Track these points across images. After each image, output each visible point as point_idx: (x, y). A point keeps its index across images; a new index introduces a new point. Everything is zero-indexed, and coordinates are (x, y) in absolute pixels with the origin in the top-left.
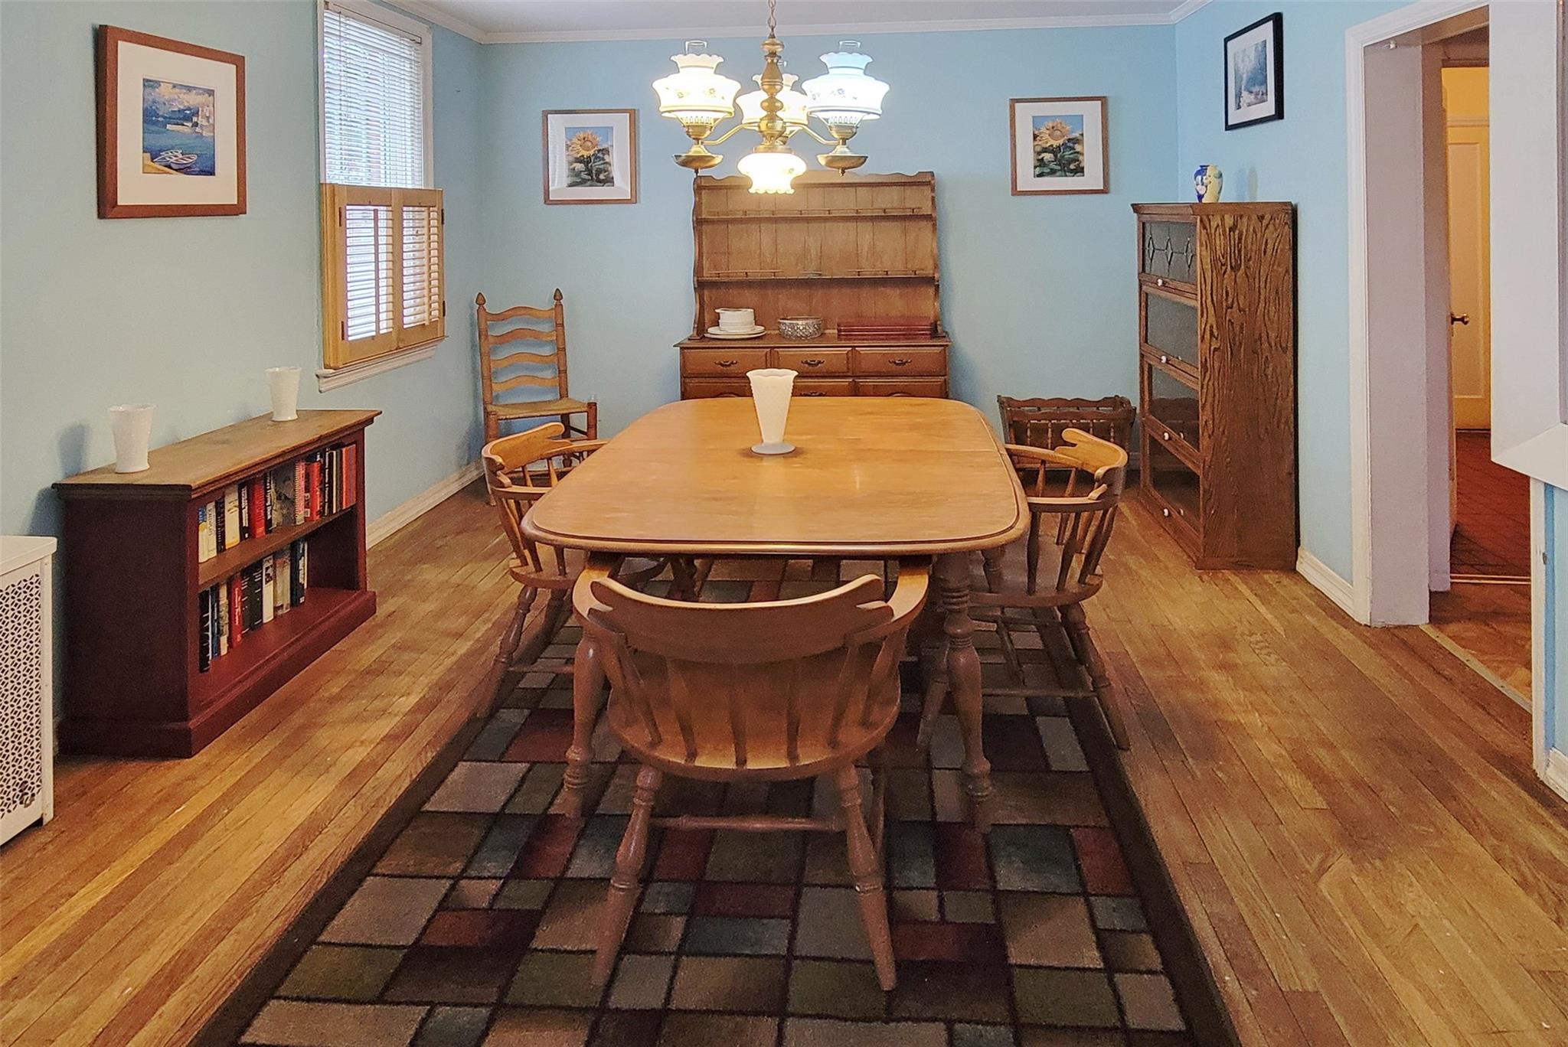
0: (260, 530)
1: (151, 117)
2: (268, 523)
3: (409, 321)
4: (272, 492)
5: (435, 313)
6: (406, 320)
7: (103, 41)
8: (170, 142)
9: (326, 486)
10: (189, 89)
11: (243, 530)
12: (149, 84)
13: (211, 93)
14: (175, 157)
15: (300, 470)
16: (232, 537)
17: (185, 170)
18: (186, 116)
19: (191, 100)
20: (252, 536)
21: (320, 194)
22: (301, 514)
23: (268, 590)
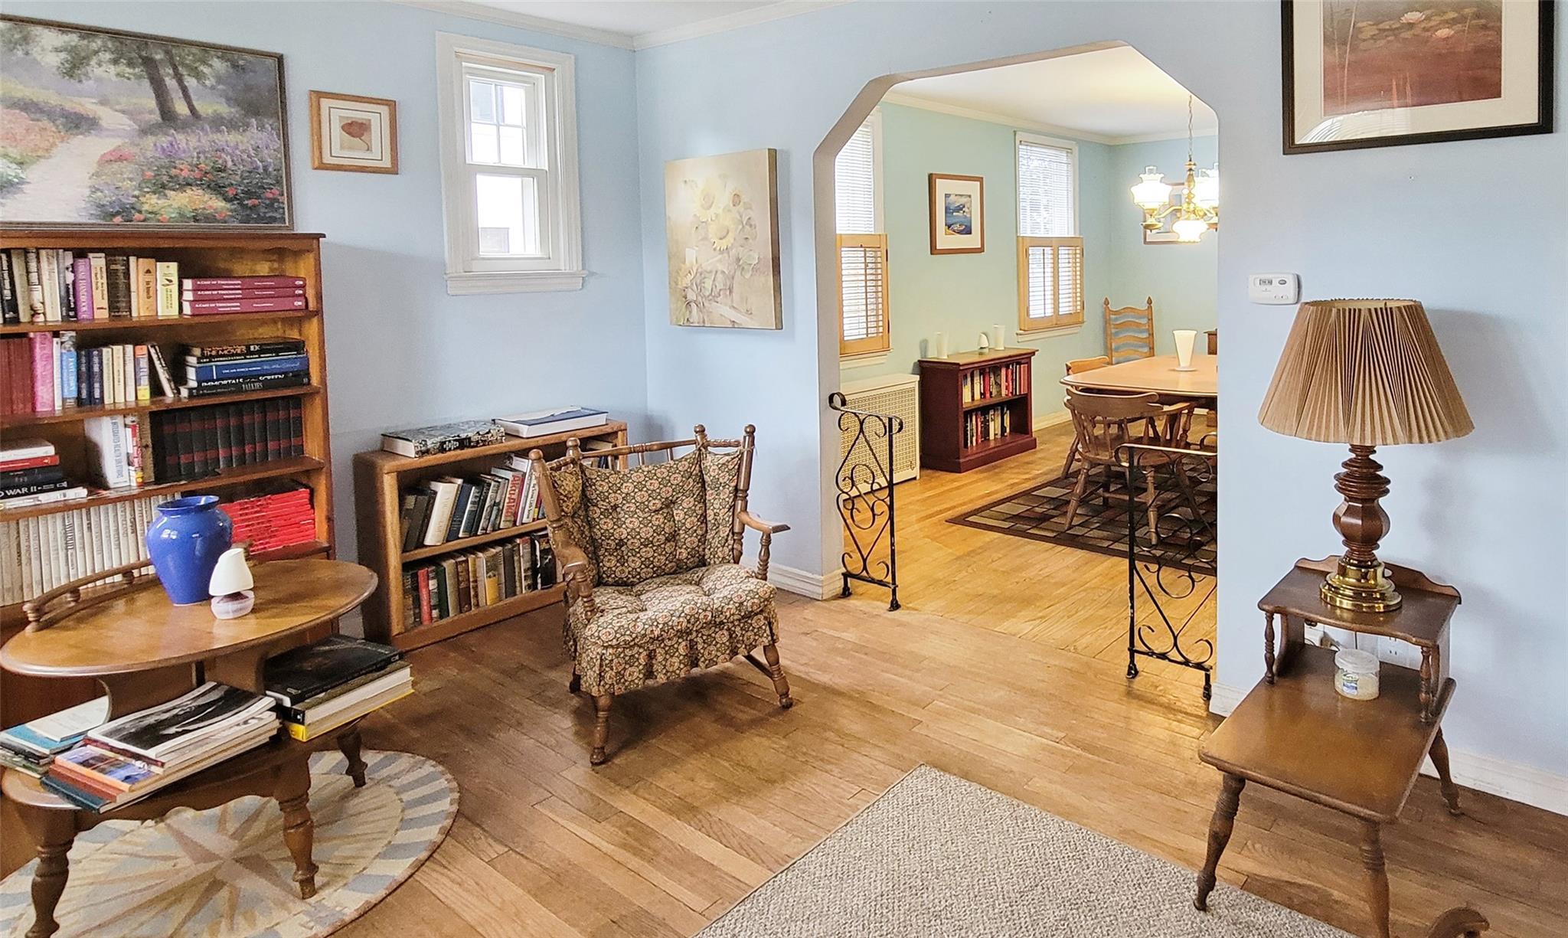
0: (988, 395)
1: (948, 210)
2: (991, 393)
3: (1063, 310)
4: (992, 379)
5: (1079, 307)
6: (1060, 310)
7: (931, 179)
8: (954, 221)
9: (1014, 380)
10: (961, 195)
11: (981, 394)
12: (947, 196)
13: (970, 196)
14: (956, 227)
15: (1003, 371)
16: (977, 396)
17: (960, 232)
18: (960, 208)
19: (963, 200)
20: (985, 397)
21: (1017, 241)
22: (1004, 392)
23: (992, 424)
